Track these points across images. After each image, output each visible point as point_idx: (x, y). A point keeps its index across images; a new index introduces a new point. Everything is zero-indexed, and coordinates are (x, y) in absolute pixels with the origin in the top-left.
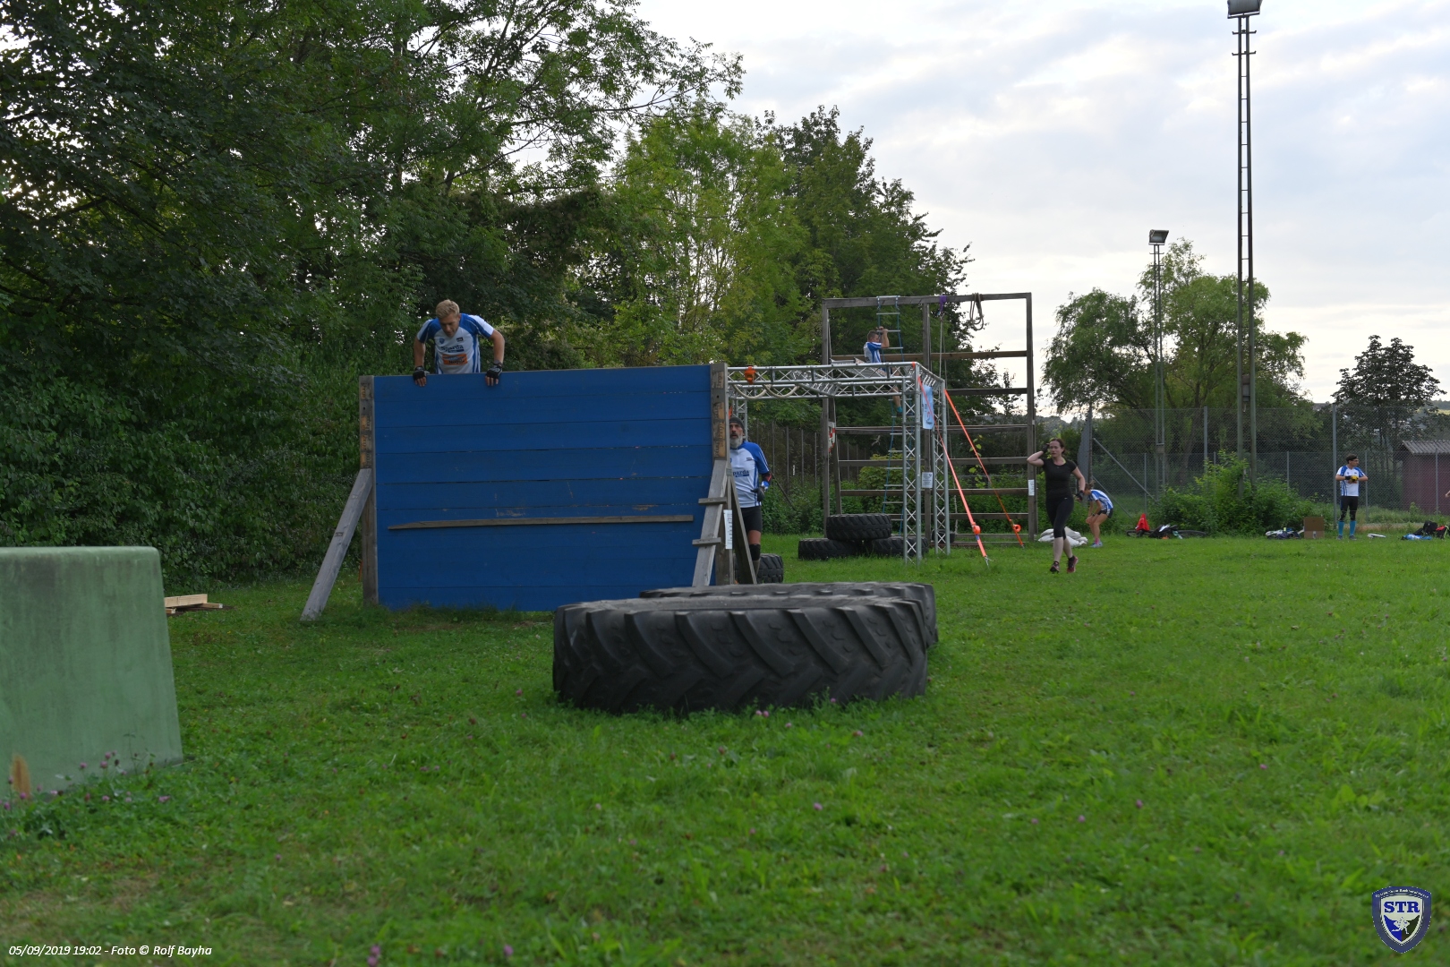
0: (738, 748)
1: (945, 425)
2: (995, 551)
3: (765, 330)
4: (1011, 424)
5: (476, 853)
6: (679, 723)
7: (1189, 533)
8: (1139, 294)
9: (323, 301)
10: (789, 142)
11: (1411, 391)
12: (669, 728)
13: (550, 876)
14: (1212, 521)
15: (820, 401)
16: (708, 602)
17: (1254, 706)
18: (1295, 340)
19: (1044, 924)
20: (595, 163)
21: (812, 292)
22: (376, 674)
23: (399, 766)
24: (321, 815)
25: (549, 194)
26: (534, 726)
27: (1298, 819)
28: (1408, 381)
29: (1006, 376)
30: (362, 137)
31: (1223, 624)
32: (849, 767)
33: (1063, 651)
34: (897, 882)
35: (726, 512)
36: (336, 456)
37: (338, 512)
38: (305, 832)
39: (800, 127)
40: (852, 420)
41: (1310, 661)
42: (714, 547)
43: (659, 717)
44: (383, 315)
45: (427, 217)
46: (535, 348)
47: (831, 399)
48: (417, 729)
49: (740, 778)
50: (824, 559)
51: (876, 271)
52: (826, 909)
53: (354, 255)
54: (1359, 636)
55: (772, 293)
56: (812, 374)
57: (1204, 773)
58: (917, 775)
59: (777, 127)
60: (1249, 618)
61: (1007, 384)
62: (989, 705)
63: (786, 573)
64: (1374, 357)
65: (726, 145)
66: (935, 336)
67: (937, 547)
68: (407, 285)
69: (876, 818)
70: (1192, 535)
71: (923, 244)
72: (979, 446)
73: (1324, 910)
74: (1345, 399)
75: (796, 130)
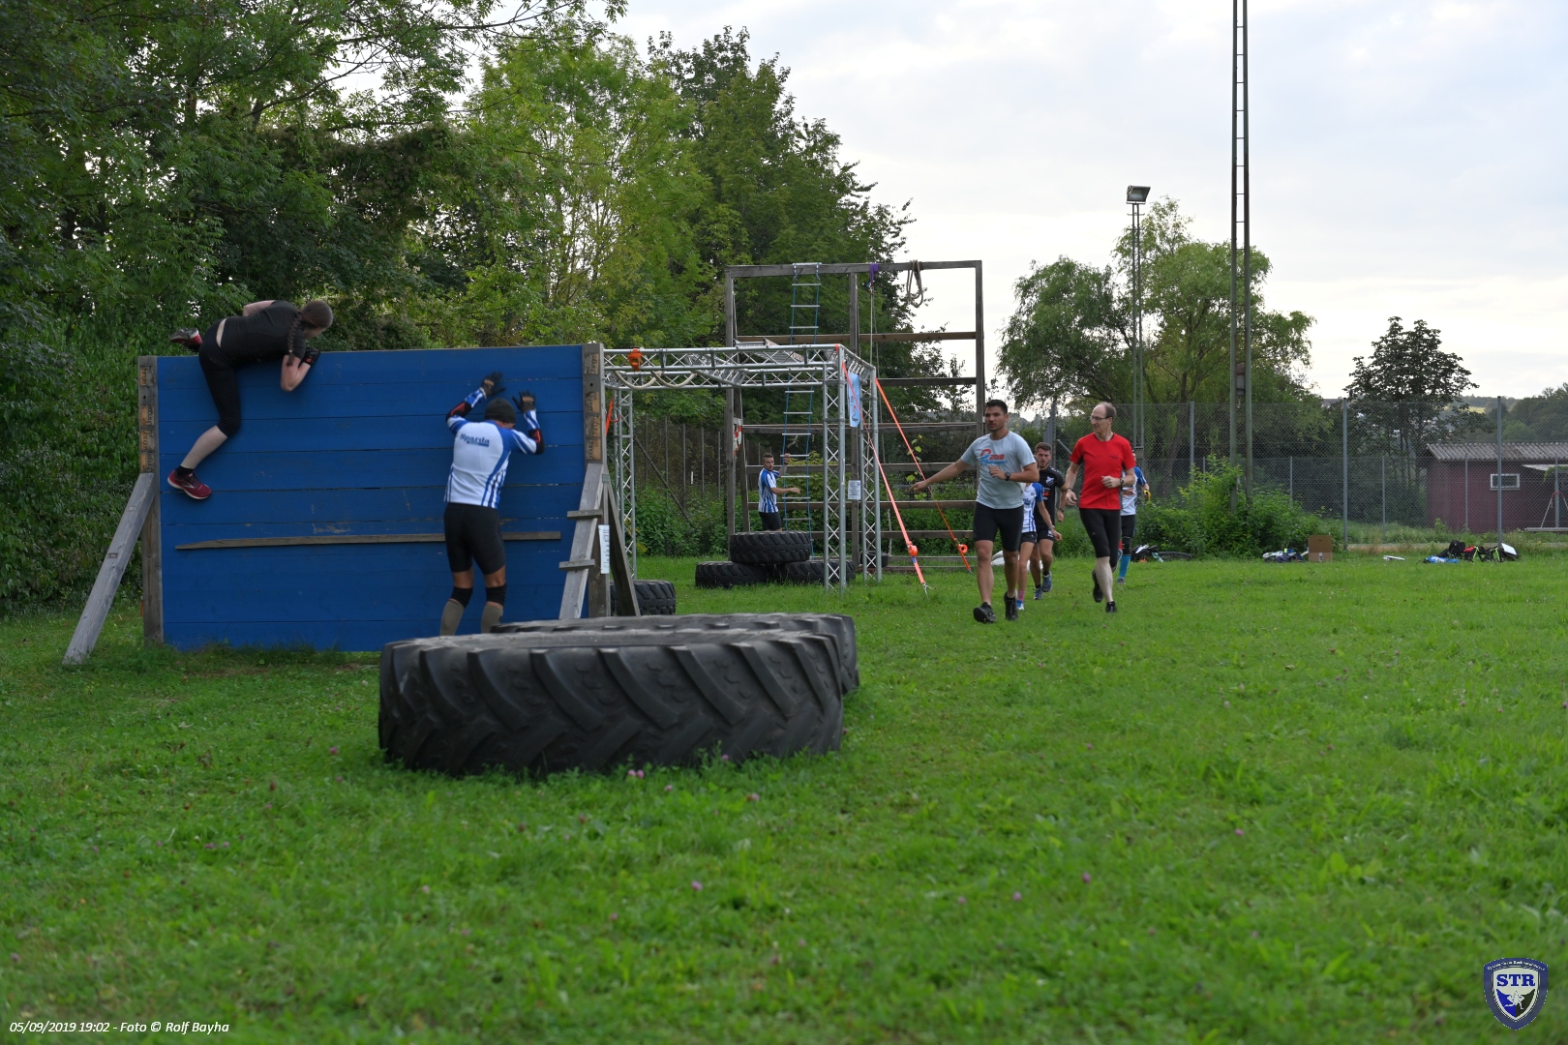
0: (606, 816)
1: (876, 423)
2: (937, 577)
3: (657, 303)
4: (958, 422)
5: (270, 948)
6: (536, 787)
7: (1169, 555)
8: (1115, 262)
9: (95, 263)
10: (689, 71)
11: (1437, 384)
12: (522, 793)
13: (361, 974)
14: (1198, 541)
15: (721, 392)
16: (574, 637)
17: (1234, 760)
18: (1300, 321)
19: (966, 1023)
20: (441, 94)
21: (715, 258)
22: (157, 730)
23: (179, 843)
24: (75, 905)
25: (383, 131)
26: (352, 792)
27: (1279, 894)
28: (1434, 373)
29: (953, 363)
30: (145, 56)
31: (1206, 663)
32: (741, 838)
33: (1011, 696)
34: (790, 977)
35: (601, 527)
36: (112, 458)
37: (113, 526)
38: (53, 925)
39: (700, 51)
40: (764, 417)
41: (1305, 706)
42: (587, 570)
43: (510, 780)
44: (172, 281)
45: (229, 157)
46: (367, 324)
47: (737, 389)
48: (205, 797)
49: (606, 853)
50: (727, 587)
51: (793, 232)
52: (702, 1011)
53: (136, 204)
54: (1364, 676)
55: (665, 259)
56: (712, 358)
57: (1170, 842)
58: (824, 848)
59: (675, 52)
60: (1236, 655)
61: (955, 373)
62: (918, 762)
63: (680, 605)
64: (1394, 342)
65: (607, 73)
66: (864, 314)
67: (866, 572)
68: (201, 243)
69: (771, 900)
70: (1175, 557)
71: (853, 199)
72: (918, 449)
73: (1300, 1002)
74: (1362, 395)
75: (696, 56)
